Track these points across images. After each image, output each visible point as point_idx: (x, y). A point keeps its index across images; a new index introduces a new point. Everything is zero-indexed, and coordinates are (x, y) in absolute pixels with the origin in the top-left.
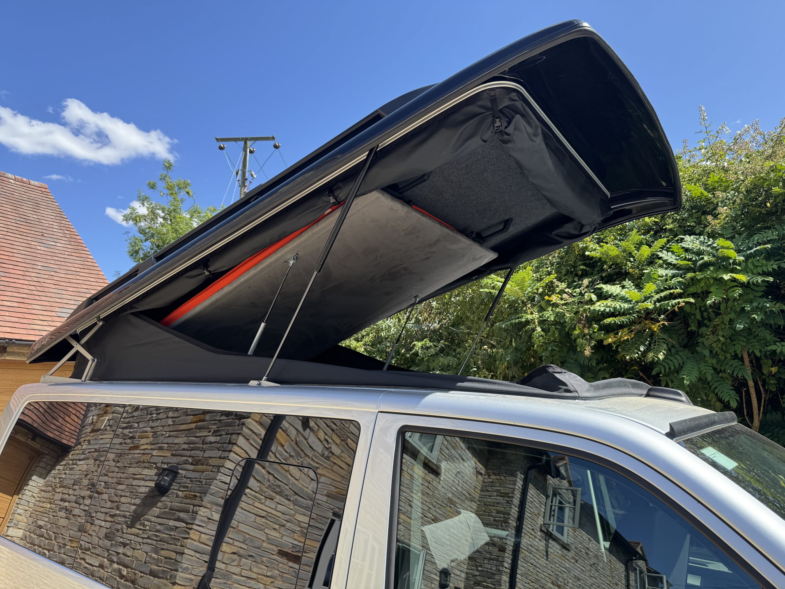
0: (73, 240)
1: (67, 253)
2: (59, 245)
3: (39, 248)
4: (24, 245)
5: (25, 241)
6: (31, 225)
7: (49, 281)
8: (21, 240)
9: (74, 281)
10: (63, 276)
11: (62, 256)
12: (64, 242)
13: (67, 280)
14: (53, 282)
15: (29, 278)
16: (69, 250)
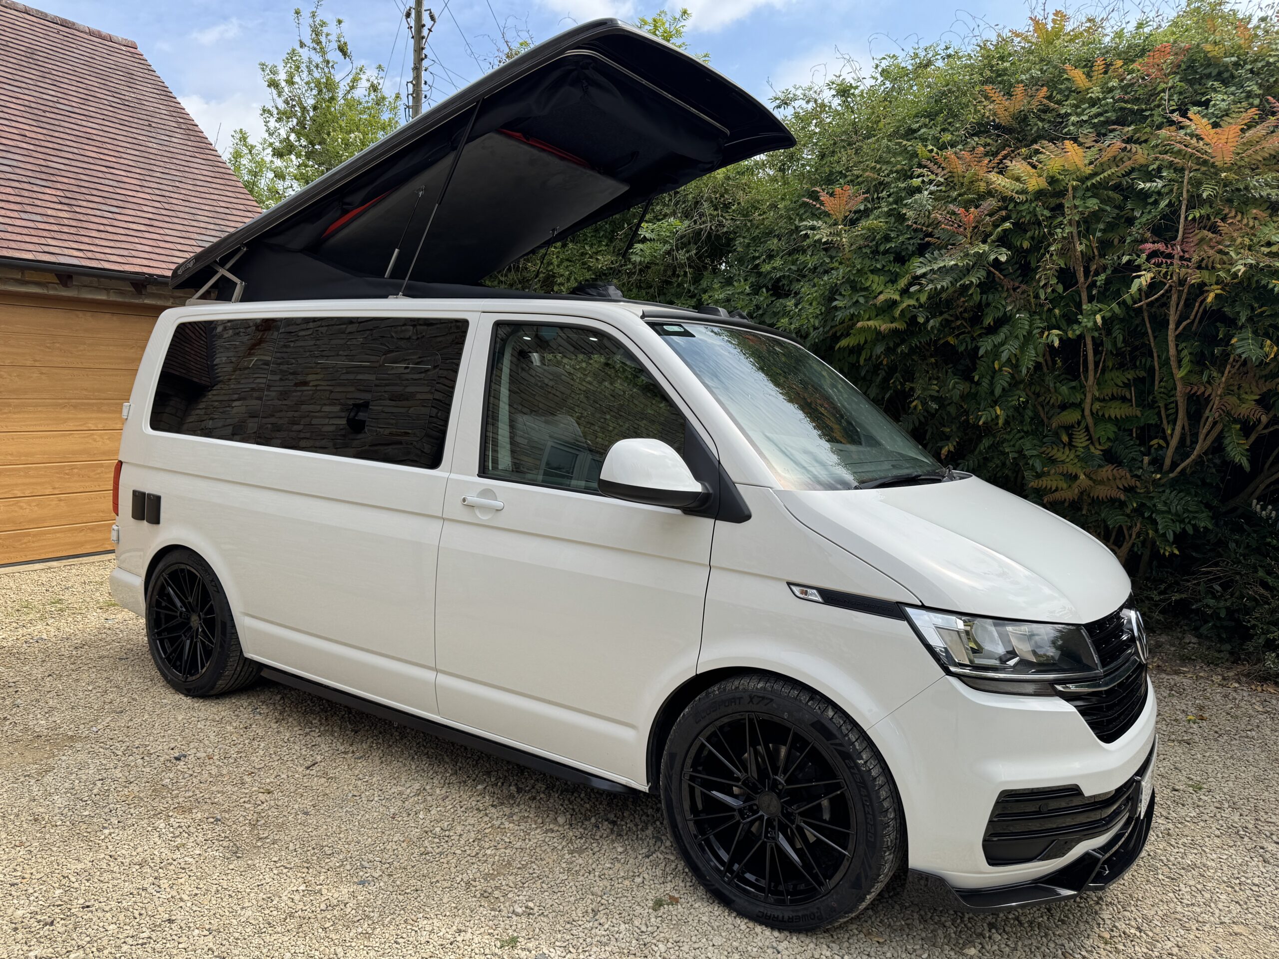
0: (191, 133)
1: (188, 153)
2: (174, 140)
3: (150, 145)
4: (130, 140)
5: (130, 135)
6: (131, 109)
7: (176, 196)
8: (124, 133)
9: (208, 196)
10: (190, 187)
11: (183, 158)
12: (180, 136)
13: (197, 194)
14: (181, 197)
15: (150, 191)
16: (190, 149)
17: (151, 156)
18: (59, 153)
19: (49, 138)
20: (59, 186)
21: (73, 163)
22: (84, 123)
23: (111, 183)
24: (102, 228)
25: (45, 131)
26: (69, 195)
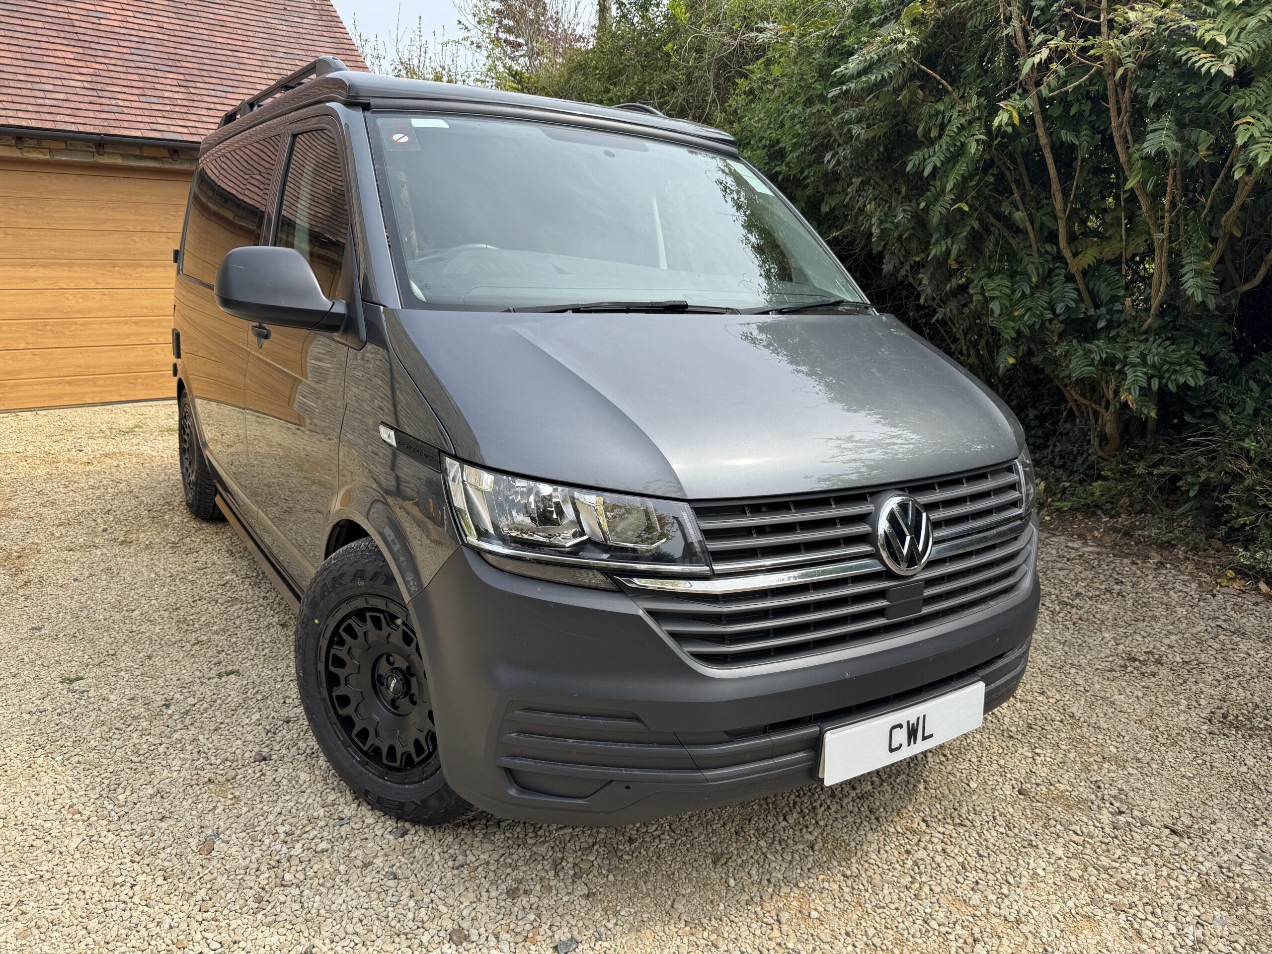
1: (316, 33)
2: (305, 21)
3: (280, 27)
4: (261, 24)
5: (263, 19)
8: (258, 18)
11: (309, 37)
12: (312, 17)
15: (268, 70)
16: (320, 28)
17: (278, 38)
18: (190, 41)
19: (184, 28)
20: (182, 70)
21: (201, 49)
22: (221, 12)
23: (232, 65)
24: (212, 106)
25: (182, 22)
26: (188, 78)
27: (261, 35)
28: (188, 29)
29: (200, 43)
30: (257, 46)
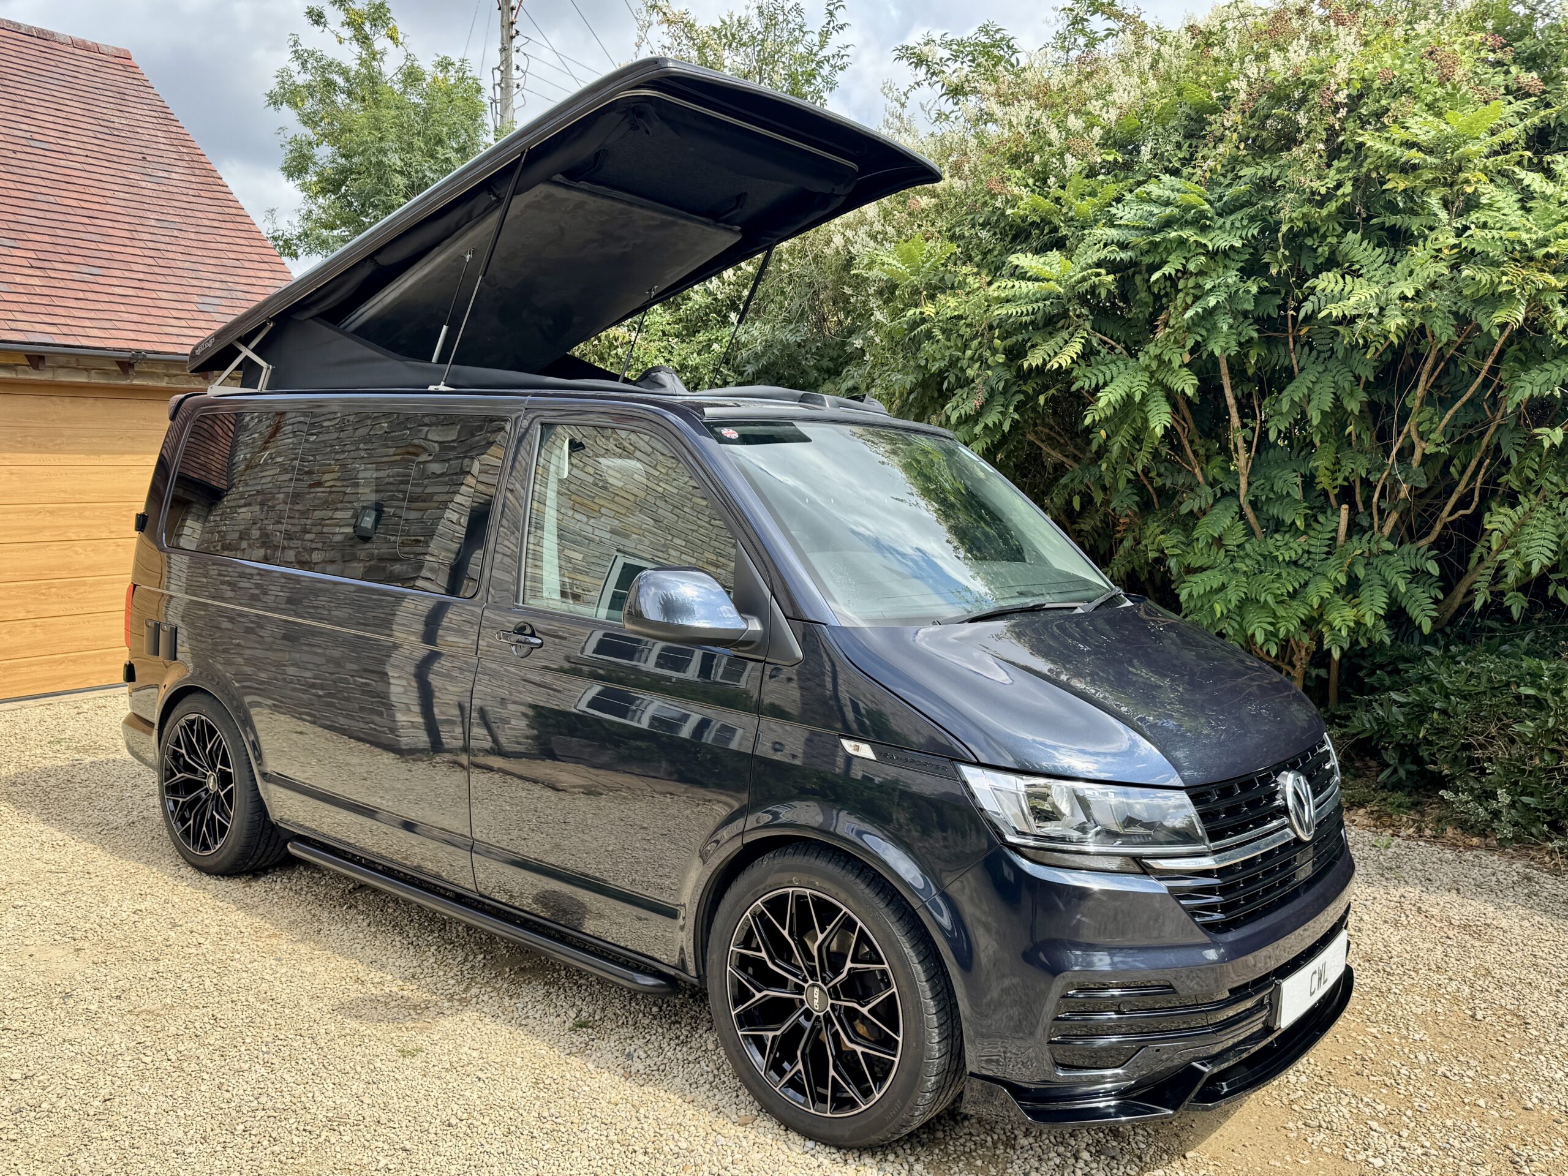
0: (196, 165)
1: (191, 192)
2: (174, 176)
4: (119, 180)
5: (119, 173)
6: (121, 140)
7: (174, 248)
8: (112, 172)
9: (214, 246)
10: (192, 236)
11: (184, 198)
12: (181, 170)
13: (201, 244)
14: (180, 249)
15: (141, 244)
16: (194, 186)
17: (145, 200)
18: (31, 204)
19: (20, 186)
20: (30, 245)
21: (48, 215)
22: (62, 163)
23: (95, 237)
24: (81, 295)
25: (14, 177)
26: (41, 256)
27: (122, 195)
28: (26, 187)
29: (46, 207)
30: (119, 210)
